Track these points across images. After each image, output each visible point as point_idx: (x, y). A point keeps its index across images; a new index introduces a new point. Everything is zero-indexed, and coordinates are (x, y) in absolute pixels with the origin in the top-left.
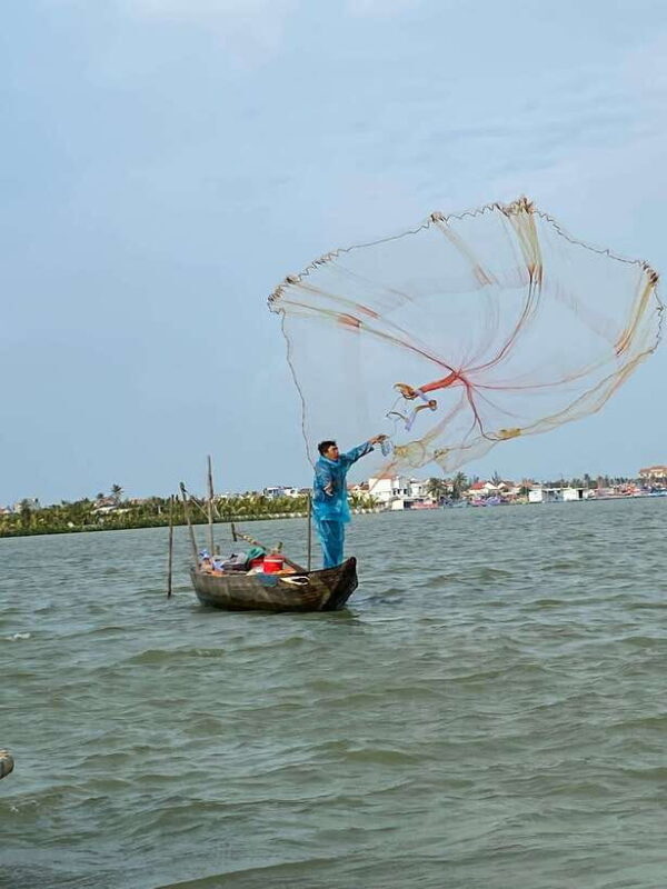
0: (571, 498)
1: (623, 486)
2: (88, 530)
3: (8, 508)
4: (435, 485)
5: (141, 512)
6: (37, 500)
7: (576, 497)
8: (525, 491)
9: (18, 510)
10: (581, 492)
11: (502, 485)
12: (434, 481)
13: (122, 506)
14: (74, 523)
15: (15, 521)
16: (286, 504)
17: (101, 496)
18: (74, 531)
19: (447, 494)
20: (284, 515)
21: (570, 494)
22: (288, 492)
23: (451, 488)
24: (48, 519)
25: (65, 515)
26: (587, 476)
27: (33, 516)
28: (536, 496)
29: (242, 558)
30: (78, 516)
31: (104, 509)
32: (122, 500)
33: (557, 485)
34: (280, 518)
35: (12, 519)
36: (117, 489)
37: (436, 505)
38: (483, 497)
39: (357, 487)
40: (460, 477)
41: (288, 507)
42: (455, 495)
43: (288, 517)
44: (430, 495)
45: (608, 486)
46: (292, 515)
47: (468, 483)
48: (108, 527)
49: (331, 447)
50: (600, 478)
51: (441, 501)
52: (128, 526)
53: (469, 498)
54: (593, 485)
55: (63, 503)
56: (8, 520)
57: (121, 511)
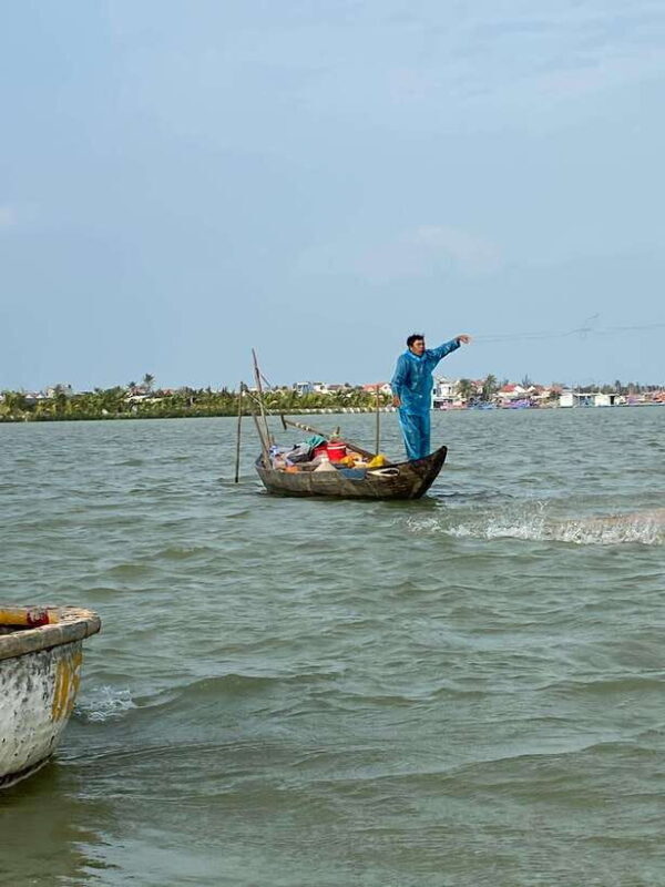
0: (602, 404)
1: (654, 394)
2: (122, 418)
3: (41, 393)
4: (465, 386)
5: (174, 403)
6: (70, 386)
7: (608, 403)
8: (555, 395)
9: (51, 394)
10: (612, 398)
11: (532, 388)
12: (464, 382)
13: (154, 395)
14: (109, 411)
15: (50, 405)
16: (317, 399)
17: (133, 384)
18: (107, 418)
19: (477, 395)
20: (315, 410)
21: (602, 400)
22: (317, 388)
23: (480, 390)
24: (84, 405)
25: (100, 401)
26: (618, 383)
27: (68, 403)
28: (567, 400)
29: (304, 448)
30: (111, 404)
31: (137, 398)
32: (155, 390)
33: (588, 390)
34: (310, 413)
35: (47, 403)
36: (149, 378)
37: (465, 407)
38: (512, 400)
39: (387, 385)
40: (490, 379)
41: (320, 403)
42: (484, 397)
43: (318, 413)
44: (459, 396)
45: (639, 392)
46: (323, 411)
47: (497, 385)
48: (140, 416)
49: (417, 342)
50: (631, 385)
51: (471, 403)
52: (161, 416)
53: (499, 400)
54: (623, 391)
55: (97, 390)
56: (43, 405)
57: (154, 400)
